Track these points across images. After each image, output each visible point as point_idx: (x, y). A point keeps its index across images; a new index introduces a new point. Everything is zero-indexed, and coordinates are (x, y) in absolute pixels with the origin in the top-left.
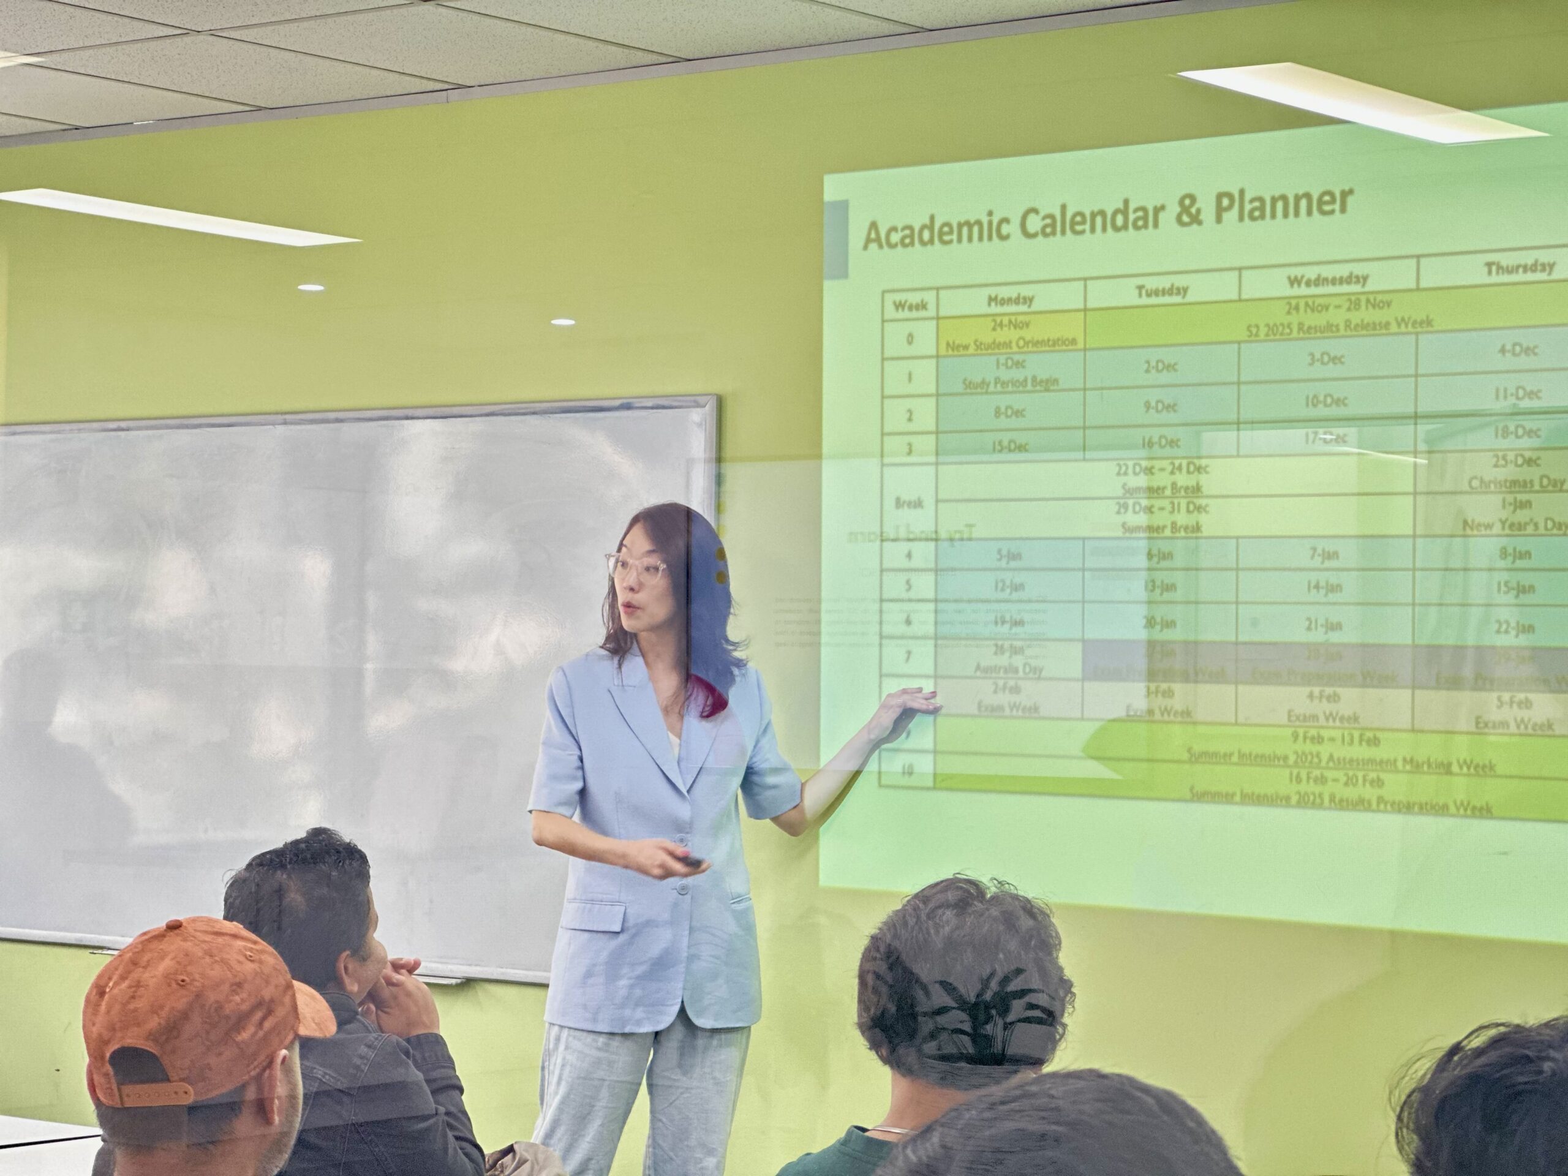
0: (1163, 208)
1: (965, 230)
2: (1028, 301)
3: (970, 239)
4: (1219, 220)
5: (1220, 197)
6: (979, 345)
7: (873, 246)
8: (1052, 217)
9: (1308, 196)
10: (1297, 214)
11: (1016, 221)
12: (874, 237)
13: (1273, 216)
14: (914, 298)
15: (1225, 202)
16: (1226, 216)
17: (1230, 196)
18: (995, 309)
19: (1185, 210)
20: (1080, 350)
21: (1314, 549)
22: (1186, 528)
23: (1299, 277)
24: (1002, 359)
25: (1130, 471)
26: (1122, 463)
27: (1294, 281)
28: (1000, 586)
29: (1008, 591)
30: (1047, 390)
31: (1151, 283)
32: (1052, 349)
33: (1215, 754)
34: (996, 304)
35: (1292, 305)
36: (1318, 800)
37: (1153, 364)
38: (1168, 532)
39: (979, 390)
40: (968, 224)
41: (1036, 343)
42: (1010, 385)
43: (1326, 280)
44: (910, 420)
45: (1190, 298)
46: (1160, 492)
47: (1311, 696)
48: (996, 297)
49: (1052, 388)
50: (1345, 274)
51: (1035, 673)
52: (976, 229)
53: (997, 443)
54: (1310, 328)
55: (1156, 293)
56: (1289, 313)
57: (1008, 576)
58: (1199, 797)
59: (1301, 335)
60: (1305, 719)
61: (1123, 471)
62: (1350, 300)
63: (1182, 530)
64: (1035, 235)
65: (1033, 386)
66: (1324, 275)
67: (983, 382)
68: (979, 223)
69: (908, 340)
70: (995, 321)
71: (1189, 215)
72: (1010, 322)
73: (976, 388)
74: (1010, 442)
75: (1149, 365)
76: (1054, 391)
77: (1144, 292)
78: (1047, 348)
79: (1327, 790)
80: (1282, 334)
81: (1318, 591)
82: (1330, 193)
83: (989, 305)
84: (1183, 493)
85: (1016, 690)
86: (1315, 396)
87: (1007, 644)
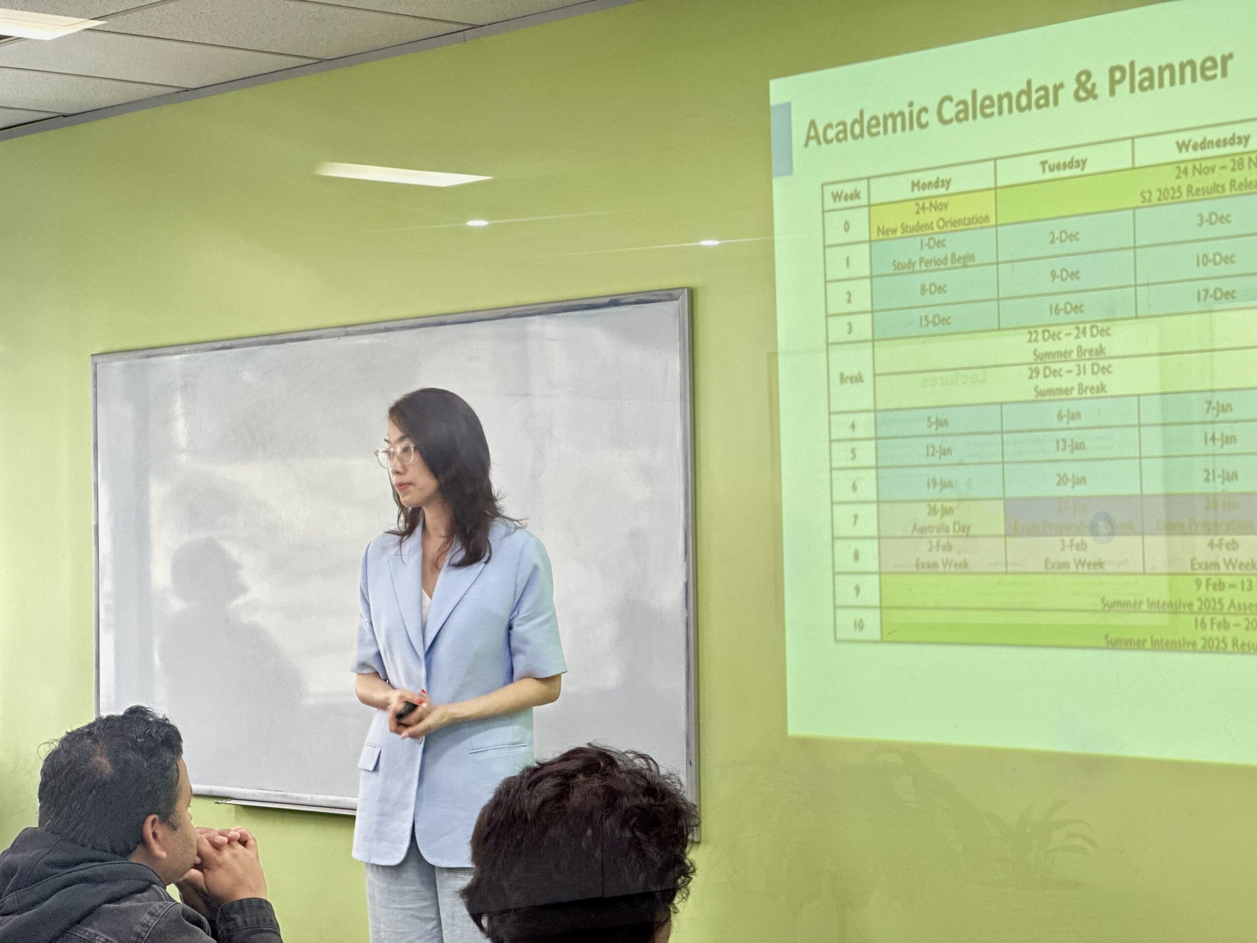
0: (1061, 86)
1: (890, 122)
2: (947, 183)
3: (894, 130)
4: (1112, 93)
5: (1112, 70)
6: (905, 228)
7: (813, 143)
8: (964, 102)
9: (1192, 63)
10: (1182, 81)
11: (933, 109)
12: (814, 135)
13: (1161, 85)
14: (849, 188)
15: (1118, 75)
16: (1118, 88)
17: (1121, 69)
18: (916, 193)
19: (1081, 85)
20: (991, 227)
21: (1210, 403)
22: (1092, 388)
23: (1187, 142)
24: (926, 241)
25: (1040, 337)
26: (1032, 330)
27: (1182, 146)
28: (931, 451)
29: (938, 455)
30: (965, 266)
31: (1053, 158)
32: (967, 227)
33: (1127, 604)
34: (919, 189)
35: (1181, 169)
36: (1222, 645)
37: (1057, 235)
38: (1075, 394)
39: (906, 270)
40: (892, 115)
41: (954, 223)
42: (933, 263)
43: (1211, 142)
44: (849, 301)
45: (1089, 169)
46: (1067, 355)
47: (1211, 544)
48: (919, 182)
49: (969, 264)
50: (1229, 136)
51: (964, 531)
52: (899, 120)
53: (923, 318)
54: (1198, 190)
55: (1058, 167)
56: (1178, 177)
57: (936, 442)
58: (1114, 644)
59: (1191, 197)
60: (1207, 567)
61: (1033, 338)
62: (1234, 160)
63: (1088, 391)
64: (950, 121)
65: (952, 263)
66: (1209, 138)
67: (910, 262)
68: (901, 114)
69: (845, 228)
70: (917, 204)
71: (1086, 90)
72: (931, 204)
73: (904, 268)
74: (935, 316)
75: (1054, 237)
76: (971, 266)
77: (1047, 167)
78: (964, 227)
79: (1229, 635)
80: (1173, 198)
81: (1214, 443)
82: (1212, 59)
83: (913, 190)
84: (1088, 356)
85: (949, 548)
86: (1205, 256)
87: (939, 505)
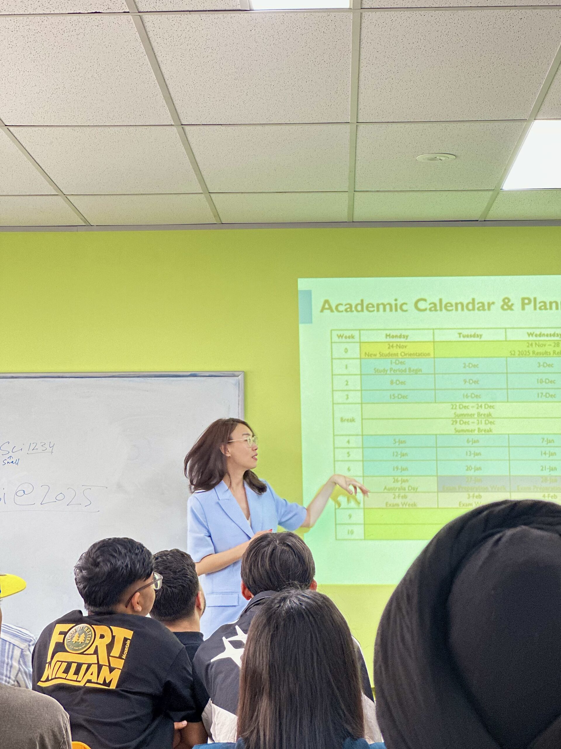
0: (493, 303)
2: (406, 337)
6: (381, 355)
7: (327, 311)
8: (434, 303)
11: (411, 304)
12: (328, 307)
14: (348, 333)
16: (526, 307)
18: (388, 339)
19: (505, 304)
20: (432, 358)
21: (543, 439)
22: (485, 431)
23: (532, 333)
24: (394, 361)
25: (458, 407)
26: (454, 404)
27: (530, 334)
28: (396, 454)
29: (399, 456)
30: (416, 374)
31: (465, 332)
32: (418, 357)
34: (390, 338)
35: (530, 344)
38: (476, 432)
41: (410, 355)
42: (398, 371)
43: (544, 334)
44: (347, 385)
45: (483, 339)
48: (390, 335)
49: (418, 373)
50: (552, 333)
51: (414, 490)
53: (392, 395)
54: (537, 353)
55: (467, 336)
56: (528, 347)
57: (399, 450)
59: (534, 355)
61: (454, 407)
62: (555, 343)
63: (483, 431)
65: (409, 372)
67: (384, 370)
69: (345, 351)
70: (389, 345)
72: (397, 345)
73: (381, 372)
74: (399, 395)
75: (465, 365)
76: (420, 374)
77: (461, 335)
78: (416, 357)
80: (525, 355)
81: (545, 455)
84: (483, 416)
85: (405, 497)
86: (541, 379)
87: (400, 478)
